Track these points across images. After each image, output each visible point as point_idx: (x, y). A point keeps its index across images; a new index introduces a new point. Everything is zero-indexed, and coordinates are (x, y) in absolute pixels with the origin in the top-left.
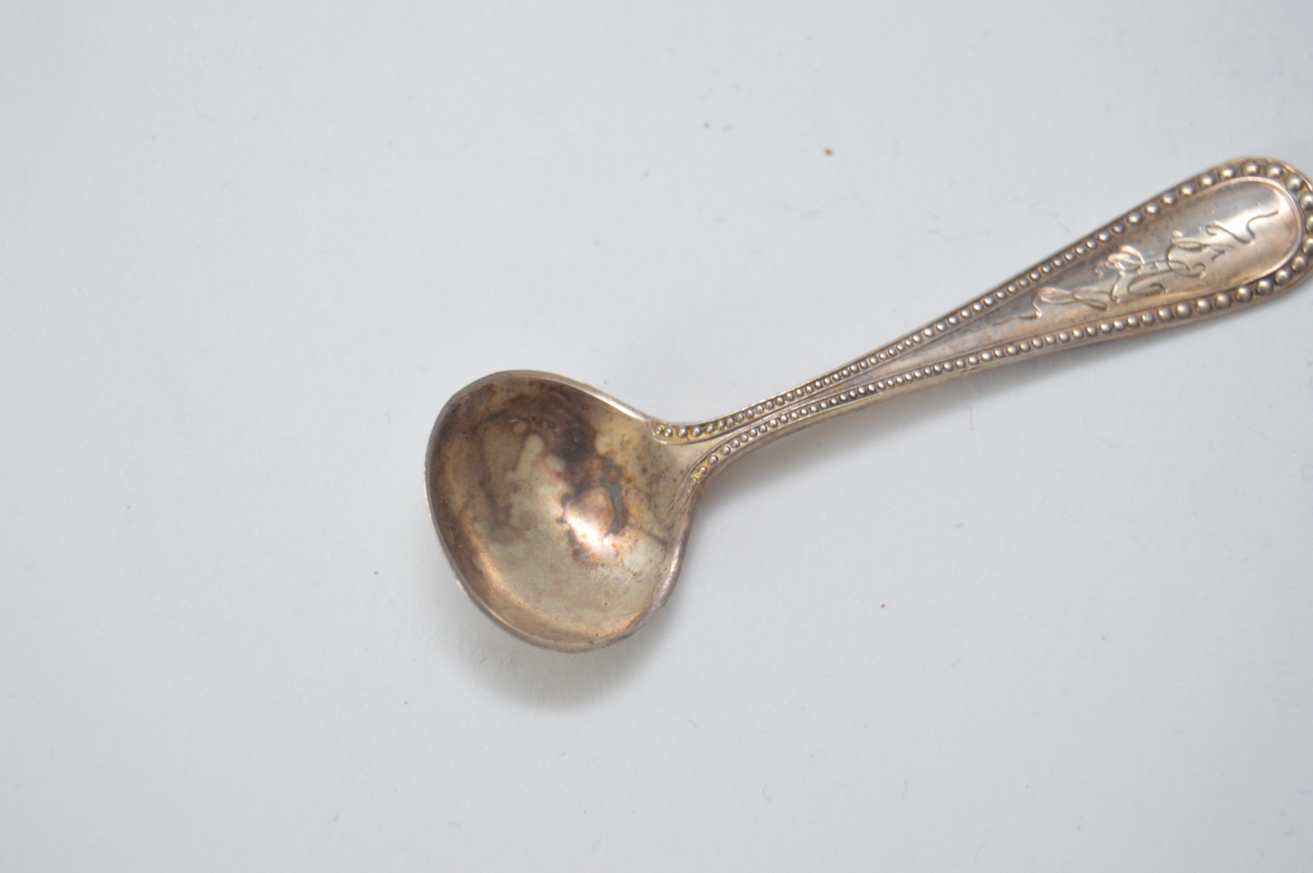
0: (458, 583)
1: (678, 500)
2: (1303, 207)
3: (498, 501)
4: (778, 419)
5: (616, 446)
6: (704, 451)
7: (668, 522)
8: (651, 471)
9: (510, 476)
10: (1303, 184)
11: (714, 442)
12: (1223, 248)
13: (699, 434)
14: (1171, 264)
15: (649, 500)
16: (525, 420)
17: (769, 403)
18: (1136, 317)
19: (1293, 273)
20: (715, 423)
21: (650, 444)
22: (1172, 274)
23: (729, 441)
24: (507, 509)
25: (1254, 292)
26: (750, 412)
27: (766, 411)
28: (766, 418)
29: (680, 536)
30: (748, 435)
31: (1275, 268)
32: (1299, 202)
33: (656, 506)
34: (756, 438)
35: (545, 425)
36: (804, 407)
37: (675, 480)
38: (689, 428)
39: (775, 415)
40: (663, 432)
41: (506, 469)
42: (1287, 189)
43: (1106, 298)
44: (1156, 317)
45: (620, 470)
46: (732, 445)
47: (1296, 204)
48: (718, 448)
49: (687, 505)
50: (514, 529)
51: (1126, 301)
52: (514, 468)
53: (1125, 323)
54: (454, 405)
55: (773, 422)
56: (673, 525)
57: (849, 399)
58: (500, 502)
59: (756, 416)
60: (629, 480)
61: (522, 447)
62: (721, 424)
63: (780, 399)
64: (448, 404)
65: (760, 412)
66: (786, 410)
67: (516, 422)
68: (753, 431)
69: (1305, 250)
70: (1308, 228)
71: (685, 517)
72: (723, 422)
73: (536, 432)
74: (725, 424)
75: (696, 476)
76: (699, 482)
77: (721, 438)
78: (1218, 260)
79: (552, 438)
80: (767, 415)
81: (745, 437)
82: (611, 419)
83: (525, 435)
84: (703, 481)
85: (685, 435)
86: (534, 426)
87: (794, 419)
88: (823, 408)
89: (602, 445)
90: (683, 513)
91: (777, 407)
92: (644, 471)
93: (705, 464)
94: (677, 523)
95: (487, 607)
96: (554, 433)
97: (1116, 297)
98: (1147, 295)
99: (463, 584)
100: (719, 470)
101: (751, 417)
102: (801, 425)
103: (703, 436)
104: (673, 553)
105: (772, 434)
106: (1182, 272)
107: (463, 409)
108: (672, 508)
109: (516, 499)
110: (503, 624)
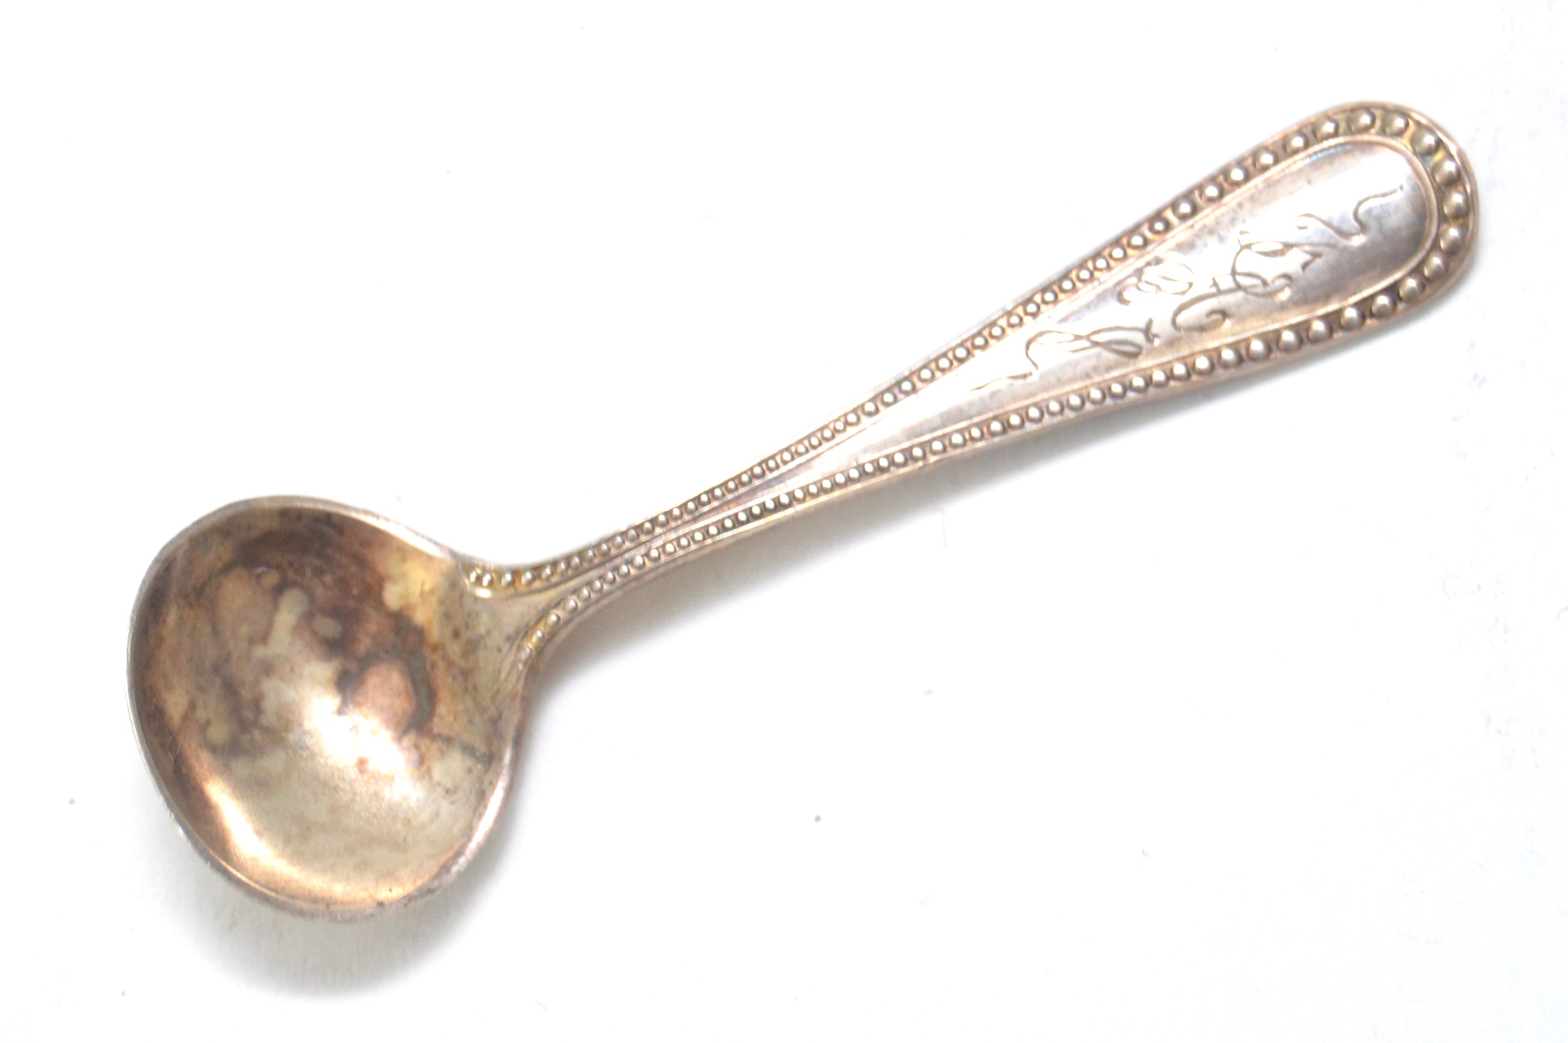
0: (180, 831)
1: (506, 680)
2: (1438, 178)
3: (243, 693)
4: (647, 555)
5: (415, 597)
6: (540, 607)
7: (492, 711)
8: (465, 635)
9: (259, 652)
10: (1439, 143)
11: (553, 594)
12: (1319, 249)
13: (530, 583)
14: (1239, 278)
15: (466, 679)
16: (278, 567)
17: (632, 532)
18: (1186, 365)
19: (1425, 283)
20: (554, 564)
21: (462, 594)
22: (1240, 295)
23: (576, 591)
24: (257, 704)
25: (1367, 313)
26: (604, 547)
27: (628, 544)
28: (627, 556)
29: (510, 733)
30: (602, 580)
31: (1397, 276)
32: (1433, 172)
33: (475, 688)
34: (613, 587)
35: (308, 572)
36: (685, 535)
37: (499, 650)
38: (516, 573)
39: (643, 550)
40: (479, 579)
41: (252, 641)
42: (1415, 153)
43: (1139, 338)
44: (1215, 362)
45: (420, 633)
46: (579, 597)
47: (1429, 176)
48: (559, 603)
49: (520, 687)
50: (268, 731)
51: (1171, 343)
52: (264, 638)
53: (1169, 373)
54: (166, 560)
55: (639, 560)
56: (500, 716)
57: (750, 518)
58: (245, 693)
59: (613, 552)
60: (435, 648)
61: (276, 607)
62: (563, 566)
63: (648, 525)
64: (156, 561)
65: (619, 547)
66: (659, 542)
67: (263, 573)
68: (610, 576)
69: (1443, 244)
70: (1446, 210)
71: (517, 704)
72: (565, 564)
73: (294, 584)
74: (568, 565)
75: (530, 646)
76: (534, 653)
77: (563, 588)
78: (1311, 266)
79: (320, 591)
80: (628, 550)
81: (598, 584)
82: (404, 559)
83: (279, 590)
84: (540, 650)
85: (512, 583)
86: (291, 574)
87: (671, 554)
88: (713, 536)
89: (392, 596)
90: (513, 699)
91: (643, 538)
92: (456, 634)
93: (541, 626)
94: (505, 713)
95: (224, 863)
96: (324, 584)
97: (1156, 336)
98: (1201, 329)
99: (187, 832)
100: (564, 634)
101: (605, 554)
102: (680, 562)
103: (537, 584)
104: (501, 758)
105: (637, 578)
106: (1255, 290)
107: (180, 563)
108: (498, 691)
109: (268, 685)
110: (249, 886)
